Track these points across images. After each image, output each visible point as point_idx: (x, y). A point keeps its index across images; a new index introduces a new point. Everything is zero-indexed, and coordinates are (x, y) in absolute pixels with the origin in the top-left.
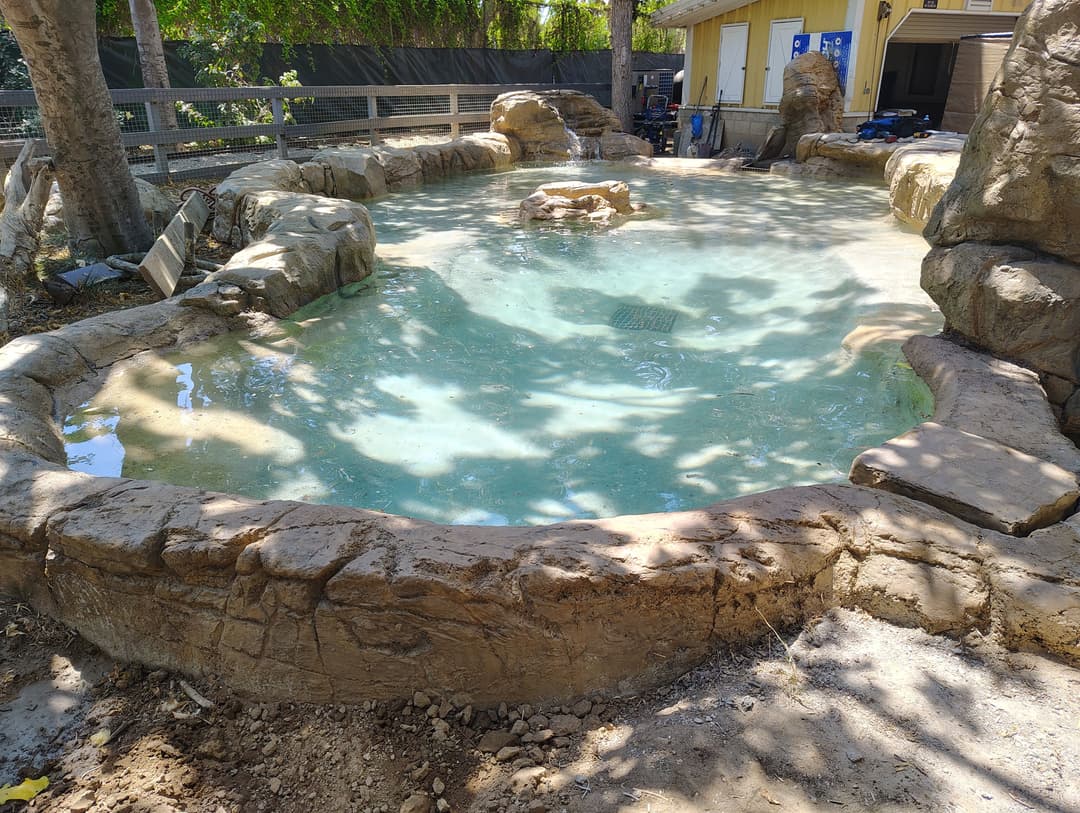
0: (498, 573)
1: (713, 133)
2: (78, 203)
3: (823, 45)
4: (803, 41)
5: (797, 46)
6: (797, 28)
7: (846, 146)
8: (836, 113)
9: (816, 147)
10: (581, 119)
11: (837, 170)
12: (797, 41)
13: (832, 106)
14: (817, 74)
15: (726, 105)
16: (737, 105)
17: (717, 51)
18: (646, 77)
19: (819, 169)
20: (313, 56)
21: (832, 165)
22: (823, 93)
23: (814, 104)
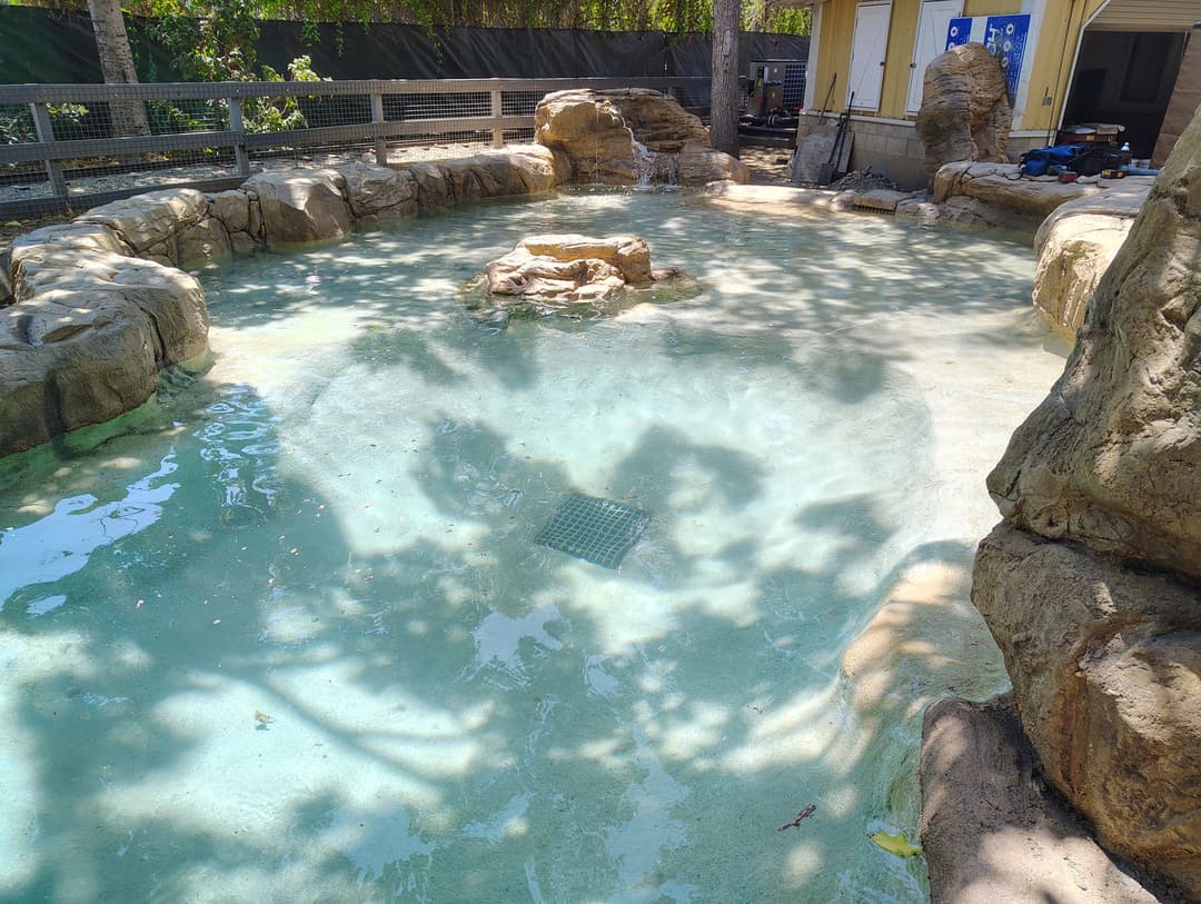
1: (838, 151)
3: (988, 34)
4: (961, 28)
5: (953, 35)
6: (954, 10)
7: (1002, 184)
8: (998, 133)
9: (960, 183)
10: (657, 129)
11: (988, 216)
12: (954, 28)
13: (994, 121)
14: (974, 76)
15: (857, 113)
16: (872, 114)
17: (850, 40)
18: (766, 70)
19: (963, 214)
20: (343, 36)
21: (981, 210)
22: (980, 104)
23: (964, 120)
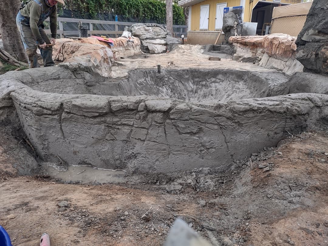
0: (224, 108)
2: (9, 41)
4: (227, 9)
5: (225, 11)
6: (225, 6)
9: (235, 40)
10: (159, 33)
15: (203, 30)
16: (207, 30)
